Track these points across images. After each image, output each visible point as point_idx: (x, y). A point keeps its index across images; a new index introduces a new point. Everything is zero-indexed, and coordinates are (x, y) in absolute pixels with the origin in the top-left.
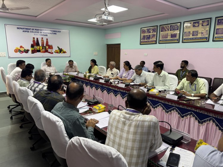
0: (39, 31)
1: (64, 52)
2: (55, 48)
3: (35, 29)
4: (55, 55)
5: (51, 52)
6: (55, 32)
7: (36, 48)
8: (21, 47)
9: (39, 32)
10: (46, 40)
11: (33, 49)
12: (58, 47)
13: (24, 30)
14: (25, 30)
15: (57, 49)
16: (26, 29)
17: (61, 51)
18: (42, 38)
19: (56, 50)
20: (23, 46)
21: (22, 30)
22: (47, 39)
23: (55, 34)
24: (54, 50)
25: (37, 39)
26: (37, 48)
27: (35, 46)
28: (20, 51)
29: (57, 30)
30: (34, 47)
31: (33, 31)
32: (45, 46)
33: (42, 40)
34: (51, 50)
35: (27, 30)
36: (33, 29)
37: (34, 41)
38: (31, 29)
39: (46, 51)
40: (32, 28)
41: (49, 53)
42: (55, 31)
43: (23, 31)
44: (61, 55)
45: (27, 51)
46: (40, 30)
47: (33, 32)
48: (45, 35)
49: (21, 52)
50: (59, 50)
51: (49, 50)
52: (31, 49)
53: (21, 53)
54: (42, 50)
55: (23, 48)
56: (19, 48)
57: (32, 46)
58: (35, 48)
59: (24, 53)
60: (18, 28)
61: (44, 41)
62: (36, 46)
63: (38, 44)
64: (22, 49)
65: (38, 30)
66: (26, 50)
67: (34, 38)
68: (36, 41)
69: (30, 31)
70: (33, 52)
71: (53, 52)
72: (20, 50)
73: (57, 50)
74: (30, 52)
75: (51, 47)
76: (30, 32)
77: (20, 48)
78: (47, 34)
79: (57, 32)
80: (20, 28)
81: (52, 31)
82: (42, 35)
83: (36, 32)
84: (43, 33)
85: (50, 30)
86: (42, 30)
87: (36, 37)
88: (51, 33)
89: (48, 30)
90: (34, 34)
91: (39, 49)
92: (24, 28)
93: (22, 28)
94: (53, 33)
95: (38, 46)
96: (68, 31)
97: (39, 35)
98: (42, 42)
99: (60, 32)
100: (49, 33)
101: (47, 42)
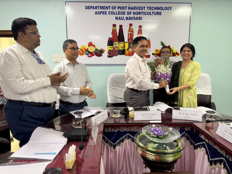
0: (125, 10)
1: (173, 53)
3: (119, 7)
6: (159, 11)
7: (117, 45)
8: (90, 44)
9: (126, 13)
10: (138, 29)
11: (112, 49)
12: (162, 44)
13: (97, 10)
14: (100, 10)
15: (160, 47)
16: (102, 8)
18: (131, 25)
19: (157, 51)
20: (94, 44)
21: (95, 10)
22: (140, 27)
23: (159, 14)
24: (152, 50)
25: (121, 26)
26: (119, 46)
28: (89, 52)
29: (164, 5)
30: (113, 45)
31: (113, 11)
33: (131, 31)
35: (102, 10)
36: (115, 8)
37: (114, 32)
38: (111, 8)
40: (112, 5)
42: (158, 8)
43: (96, 13)
45: (99, 53)
46: (127, 8)
47: (113, 13)
48: (137, 19)
49: (90, 54)
52: (107, 48)
53: (90, 57)
54: (128, 50)
55: (94, 46)
56: (87, 47)
57: (110, 43)
58: (114, 46)
59: (95, 57)
60: (87, 8)
61: (133, 32)
62: (117, 43)
63: (121, 38)
64: (92, 49)
65: (123, 8)
66: (98, 50)
67: (114, 26)
68: (118, 32)
69: (108, 11)
70: (111, 54)
71: (150, 53)
72: (87, 50)
73: (159, 49)
74: (105, 54)
76: (107, 13)
77: (89, 46)
78: (140, 16)
79: (164, 9)
80: (91, 8)
81: (153, 8)
82: (130, 19)
83: (119, 13)
84: (134, 13)
85: (148, 7)
86: (132, 7)
87: (118, 23)
88: (149, 14)
89: (144, 7)
90: (116, 17)
91: (122, 48)
92: (99, 7)
93: (94, 7)
94: (154, 13)
95: (122, 42)
96: (190, 5)
97: (125, 18)
98: (129, 32)
99: (171, 8)
100: (146, 13)
101: (140, 33)
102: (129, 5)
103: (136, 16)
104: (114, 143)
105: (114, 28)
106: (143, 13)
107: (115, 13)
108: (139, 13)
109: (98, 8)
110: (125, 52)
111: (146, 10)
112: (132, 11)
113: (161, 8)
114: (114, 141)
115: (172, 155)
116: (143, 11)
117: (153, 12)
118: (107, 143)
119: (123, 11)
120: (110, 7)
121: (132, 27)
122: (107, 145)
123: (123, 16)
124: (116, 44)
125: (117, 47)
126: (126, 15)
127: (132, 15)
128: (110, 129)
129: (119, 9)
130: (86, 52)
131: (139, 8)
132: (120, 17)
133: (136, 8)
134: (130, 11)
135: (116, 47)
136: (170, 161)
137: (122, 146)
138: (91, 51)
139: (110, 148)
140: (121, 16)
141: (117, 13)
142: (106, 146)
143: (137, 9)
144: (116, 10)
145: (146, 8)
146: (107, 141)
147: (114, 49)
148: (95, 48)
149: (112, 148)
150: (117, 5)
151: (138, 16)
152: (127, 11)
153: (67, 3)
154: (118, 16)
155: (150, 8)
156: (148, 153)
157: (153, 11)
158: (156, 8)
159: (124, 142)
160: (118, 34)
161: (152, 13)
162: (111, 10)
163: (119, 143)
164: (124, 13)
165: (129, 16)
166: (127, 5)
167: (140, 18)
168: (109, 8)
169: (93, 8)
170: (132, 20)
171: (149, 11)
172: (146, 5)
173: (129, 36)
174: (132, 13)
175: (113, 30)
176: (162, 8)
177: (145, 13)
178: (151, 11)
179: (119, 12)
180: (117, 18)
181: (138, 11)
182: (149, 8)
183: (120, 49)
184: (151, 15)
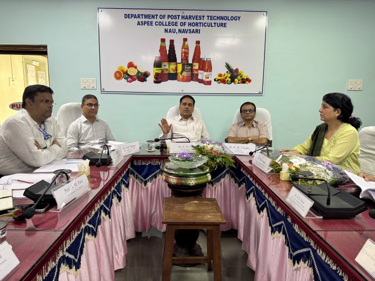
0: (177, 20)
1: (243, 79)
2: (219, 69)
3: (169, 16)
4: (216, 87)
5: (204, 79)
6: (224, 22)
7: (167, 67)
8: (131, 65)
9: (179, 24)
10: (195, 45)
11: (160, 72)
12: (228, 66)
13: (140, 20)
14: (144, 20)
15: (224, 71)
16: (146, 16)
17: (234, 76)
18: (185, 40)
19: (220, 75)
20: (135, 64)
21: (137, 20)
22: (198, 42)
23: (222, 25)
24: (214, 75)
25: (172, 42)
26: (170, 67)
27: (164, 64)
28: (128, 75)
29: (230, 14)
30: (161, 67)
31: (162, 20)
32: (190, 62)
33: (185, 48)
34: (205, 73)
35: (147, 20)
36: (164, 17)
37: (162, 49)
38: (158, 17)
39: (193, 77)
40: (159, 13)
41: (201, 81)
42: (222, 18)
43: (139, 24)
44: (236, 87)
45: (143, 77)
46: (180, 17)
47: (161, 24)
48: (193, 32)
49: (130, 78)
50: (229, 75)
51: (202, 75)
52: (152, 71)
53: (130, 82)
54: (181, 73)
55: (136, 68)
56: (126, 68)
57: (158, 63)
58: (163, 68)
59: (137, 82)
60: (127, 16)
61: (188, 49)
62: (166, 64)
63: (171, 58)
64: (132, 72)
65: (175, 17)
66: (141, 73)
67: (163, 40)
68: (168, 49)
69: (154, 20)
70: (159, 79)
71: (211, 79)
72: (126, 73)
73: (223, 74)
74: (151, 79)
75: (206, 66)
76: (154, 24)
77: (128, 67)
78: (197, 28)
79: (229, 18)
80: (132, 16)
81: (215, 18)
82: (184, 31)
83: (169, 24)
84: (190, 24)
85: (208, 16)
86: (187, 16)
87: (168, 37)
88: (210, 25)
89: (203, 16)
90: (165, 29)
91: (174, 71)
92: (142, 15)
93: (135, 15)
94: (216, 25)
95: (173, 63)
96: (265, 13)
97: (177, 31)
98: (183, 50)
99: (239, 18)
100: (206, 25)
101: (197, 50)
102: (183, 13)
103: (192, 28)
104: (145, 178)
105: (163, 44)
106: (201, 24)
107: (164, 24)
108: (197, 24)
109: (141, 17)
110: (178, 77)
111: (206, 20)
112: (187, 21)
113: (225, 18)
114: (145, 177)
115: (194, 178)
116: (201, 21)
117: (215, 23)
118: (137, 178)
119: (174, 20)
120: (157, 15)
121: (186, 43)
122: (137, 181)
123: (174, 27)
124: (165, 66)
125: (167, 70)
126: (179, 27)
127: (186, 27)
128: (140, 161)
129: (170, 18)
130: (125, 75)
131: (196, 18)
132: (170, 29)
133: (192, 18)
134: (183, 21)
135: (165, 69)
136: (191, 185)
137: (155, 182)
138: (132, 74)
139: (140, 184)
140: (172, 27)
141: (167, 24)
142: (135, 183)
143: (194, 19)
144: (166, 20)
145: (206, 18)
146: (137, 176)
147: (162, 72)
148: (136, 70)
149: (143, 184)
150: (167, 13)
151: (195, 28)
152: (180, 21)
153: (100, 10)
154: (168, 28)
155: (211, 18)
156: (170, 177)
157: (216, 21)
158: (219, 18)
159: (157, 179)
160: (168, 52)
161: (213, 25)
162: (159, 20)
163: (151, 179)
164: (176, 24)
165: (182, 28)
166: (180, 13)
167: (197, 31)
168: (155, 17)
169: (135, 17)
170: (187, 33)
171: (210, 21)
172: (206, 14)
173: (183, 55)
174: (187, 24)
175: (161, 46)
176: (227, 18)
177: (204, 25)
178: (213, 21)
179: (169, 22)
180: (166, 31)
181: (195, 21)
182: (209, 18)
183: (170, 72)
184: (212, 26)
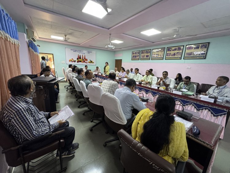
2: (89, 61)
4: (88, 64)
6: (89, 52)
8: (72, 59)
15: (90, 61)
17: (91, 62)
24: (88, 62)
25: (80, 55)
26: (80, 60)
32: (84, 59)
33: (83, 56)
37: (78, 56)
38: (77, 50)
39: (84, 62)
41: (86, 62)
43: (74, 51)
44: (92, 64)
45: (75, 61)
48: (84, 54)
49: (72, 61)
51: (86, 61)
52: (77, 60)
54: (82, 61)
57: (78, 59)
59: (74, 62)
60: (71, 50)
63: (80, 58)
64: (72, 60)
65: (80, 51)
70: (78, 62)
74: (76, 62)
75: (86, 60)
76: (77, 52)
97: (81, 53)
99: (92, 52)
101: (85, 57)
161: (87, 53)
173: (82, 58)
180: (79, 53)
